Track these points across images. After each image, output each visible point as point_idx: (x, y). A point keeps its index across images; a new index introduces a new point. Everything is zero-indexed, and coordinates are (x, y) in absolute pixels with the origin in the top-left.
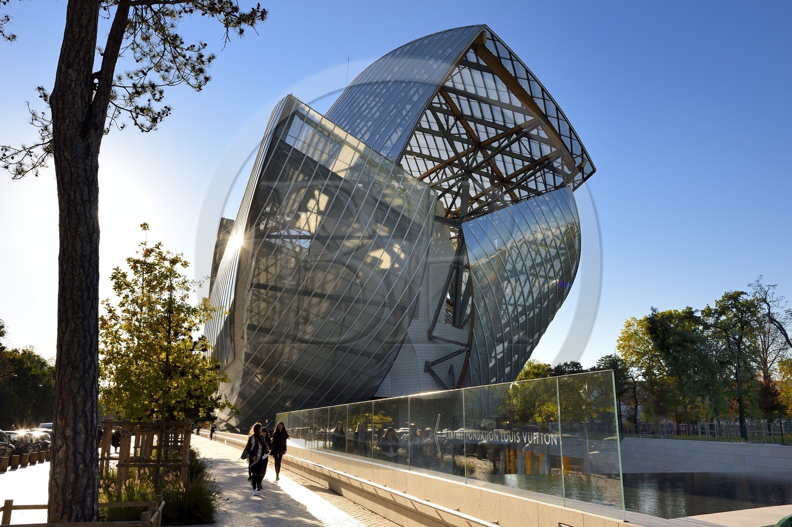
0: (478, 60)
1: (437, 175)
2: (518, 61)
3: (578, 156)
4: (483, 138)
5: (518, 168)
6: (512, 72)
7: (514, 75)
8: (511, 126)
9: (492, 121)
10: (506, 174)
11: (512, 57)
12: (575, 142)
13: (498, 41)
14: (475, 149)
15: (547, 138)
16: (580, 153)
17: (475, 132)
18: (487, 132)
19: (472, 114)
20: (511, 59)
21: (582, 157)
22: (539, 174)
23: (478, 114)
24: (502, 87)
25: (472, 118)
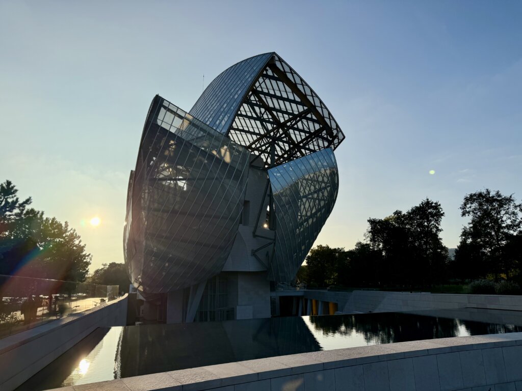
0: (273, 74)
1: (259, 142)
2: (295, 73)
3: (334, 129)
4: (282, 120)
5: (303, 137)
6: (293, 80)
10: (297, 141)
12: (332, 121)
13: (283, 62)
14: (278, 127)
15: (317, 119)
17: (277, 117)
18: (284, 117)
19: (274, 106)
20: (291, 73)
22: (314, 140)
23: (277, 107)
24: (288, 89)
25: (274, 109)
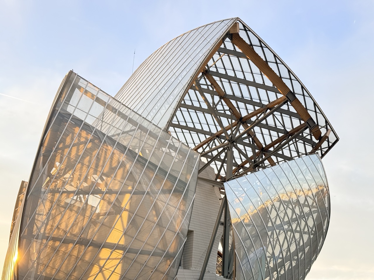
0: (235, 48)
1: (208, 145)
2: (267, 47)
3: (322, 127)
4: (244, 114)
5: (274, 139)
6: (263, 57)
7: (264, 60)
8: (266, 103)
9: (250, 99)
10: (265, 144)
11: (262, 44)
12: (319, 115)
13: (250, 31)
14: (238, 123)
15: (296, 112)
16: (324, 124)
17: (237, 109)
18: (247, 109)
19: (234, 94)
20: (261, 46)
21: (327, 128)
22: (291, 142)
23: (238, 94)
24: (256, 69)
25: (234, 97)
